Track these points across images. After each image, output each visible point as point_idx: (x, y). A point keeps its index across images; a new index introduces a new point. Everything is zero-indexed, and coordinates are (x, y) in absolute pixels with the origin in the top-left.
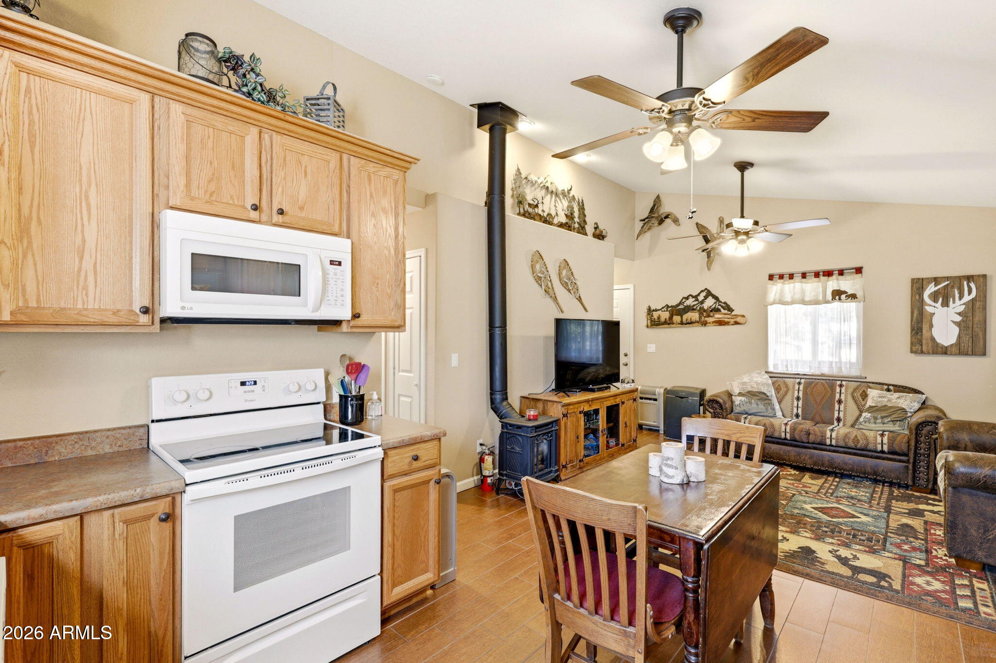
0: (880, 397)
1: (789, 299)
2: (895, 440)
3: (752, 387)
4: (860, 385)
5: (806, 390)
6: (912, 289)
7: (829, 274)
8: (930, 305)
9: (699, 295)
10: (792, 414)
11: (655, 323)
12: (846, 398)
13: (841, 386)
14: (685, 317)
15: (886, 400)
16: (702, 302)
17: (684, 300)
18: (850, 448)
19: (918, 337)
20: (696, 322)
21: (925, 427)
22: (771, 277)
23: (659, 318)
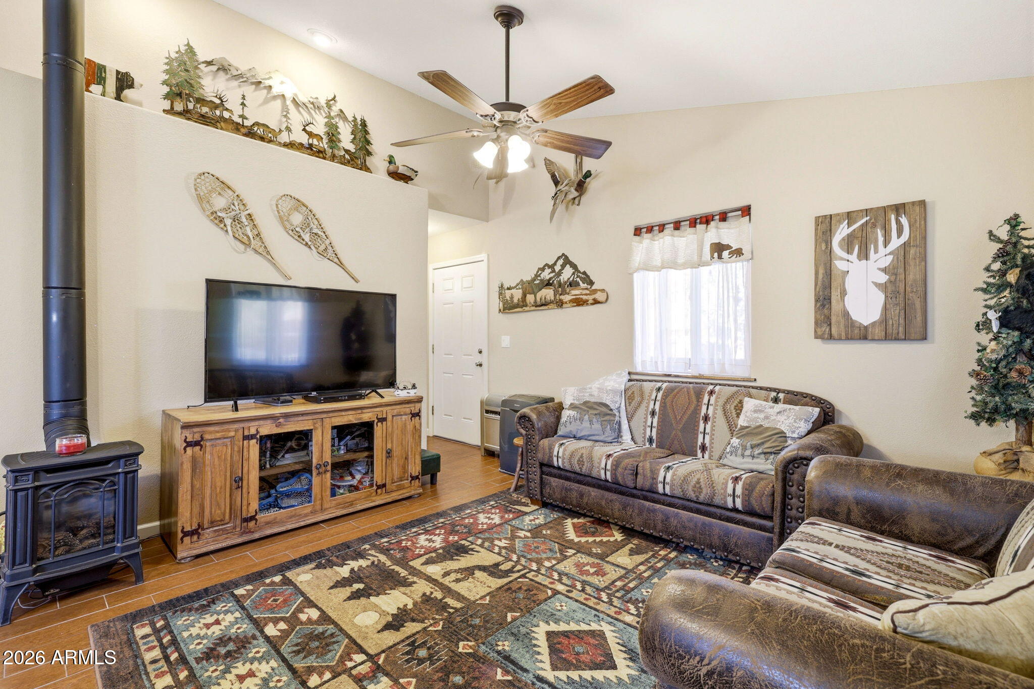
0: (755, 411)
1: (659, 263)
2: (752, 491)
3: (591, 395)
4: (737, 392)
5: (665, 399)
6: (816, 235)
7: (707, 220)
8: (842, 259)
9: (555, 264)
10: (644, 437)
11: (509, 307)
12: (715, 413)
13: (711, 393)
14: (539, 295)
15: (762, 416)
16: (559, 274)
17: (540, 272)
18: (688, 500)
19: (826, 311)
20: (551, 302)
21: (798, 467)
22: (638, 231)
23: (512, 297)
